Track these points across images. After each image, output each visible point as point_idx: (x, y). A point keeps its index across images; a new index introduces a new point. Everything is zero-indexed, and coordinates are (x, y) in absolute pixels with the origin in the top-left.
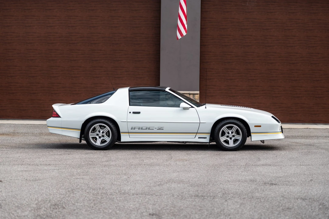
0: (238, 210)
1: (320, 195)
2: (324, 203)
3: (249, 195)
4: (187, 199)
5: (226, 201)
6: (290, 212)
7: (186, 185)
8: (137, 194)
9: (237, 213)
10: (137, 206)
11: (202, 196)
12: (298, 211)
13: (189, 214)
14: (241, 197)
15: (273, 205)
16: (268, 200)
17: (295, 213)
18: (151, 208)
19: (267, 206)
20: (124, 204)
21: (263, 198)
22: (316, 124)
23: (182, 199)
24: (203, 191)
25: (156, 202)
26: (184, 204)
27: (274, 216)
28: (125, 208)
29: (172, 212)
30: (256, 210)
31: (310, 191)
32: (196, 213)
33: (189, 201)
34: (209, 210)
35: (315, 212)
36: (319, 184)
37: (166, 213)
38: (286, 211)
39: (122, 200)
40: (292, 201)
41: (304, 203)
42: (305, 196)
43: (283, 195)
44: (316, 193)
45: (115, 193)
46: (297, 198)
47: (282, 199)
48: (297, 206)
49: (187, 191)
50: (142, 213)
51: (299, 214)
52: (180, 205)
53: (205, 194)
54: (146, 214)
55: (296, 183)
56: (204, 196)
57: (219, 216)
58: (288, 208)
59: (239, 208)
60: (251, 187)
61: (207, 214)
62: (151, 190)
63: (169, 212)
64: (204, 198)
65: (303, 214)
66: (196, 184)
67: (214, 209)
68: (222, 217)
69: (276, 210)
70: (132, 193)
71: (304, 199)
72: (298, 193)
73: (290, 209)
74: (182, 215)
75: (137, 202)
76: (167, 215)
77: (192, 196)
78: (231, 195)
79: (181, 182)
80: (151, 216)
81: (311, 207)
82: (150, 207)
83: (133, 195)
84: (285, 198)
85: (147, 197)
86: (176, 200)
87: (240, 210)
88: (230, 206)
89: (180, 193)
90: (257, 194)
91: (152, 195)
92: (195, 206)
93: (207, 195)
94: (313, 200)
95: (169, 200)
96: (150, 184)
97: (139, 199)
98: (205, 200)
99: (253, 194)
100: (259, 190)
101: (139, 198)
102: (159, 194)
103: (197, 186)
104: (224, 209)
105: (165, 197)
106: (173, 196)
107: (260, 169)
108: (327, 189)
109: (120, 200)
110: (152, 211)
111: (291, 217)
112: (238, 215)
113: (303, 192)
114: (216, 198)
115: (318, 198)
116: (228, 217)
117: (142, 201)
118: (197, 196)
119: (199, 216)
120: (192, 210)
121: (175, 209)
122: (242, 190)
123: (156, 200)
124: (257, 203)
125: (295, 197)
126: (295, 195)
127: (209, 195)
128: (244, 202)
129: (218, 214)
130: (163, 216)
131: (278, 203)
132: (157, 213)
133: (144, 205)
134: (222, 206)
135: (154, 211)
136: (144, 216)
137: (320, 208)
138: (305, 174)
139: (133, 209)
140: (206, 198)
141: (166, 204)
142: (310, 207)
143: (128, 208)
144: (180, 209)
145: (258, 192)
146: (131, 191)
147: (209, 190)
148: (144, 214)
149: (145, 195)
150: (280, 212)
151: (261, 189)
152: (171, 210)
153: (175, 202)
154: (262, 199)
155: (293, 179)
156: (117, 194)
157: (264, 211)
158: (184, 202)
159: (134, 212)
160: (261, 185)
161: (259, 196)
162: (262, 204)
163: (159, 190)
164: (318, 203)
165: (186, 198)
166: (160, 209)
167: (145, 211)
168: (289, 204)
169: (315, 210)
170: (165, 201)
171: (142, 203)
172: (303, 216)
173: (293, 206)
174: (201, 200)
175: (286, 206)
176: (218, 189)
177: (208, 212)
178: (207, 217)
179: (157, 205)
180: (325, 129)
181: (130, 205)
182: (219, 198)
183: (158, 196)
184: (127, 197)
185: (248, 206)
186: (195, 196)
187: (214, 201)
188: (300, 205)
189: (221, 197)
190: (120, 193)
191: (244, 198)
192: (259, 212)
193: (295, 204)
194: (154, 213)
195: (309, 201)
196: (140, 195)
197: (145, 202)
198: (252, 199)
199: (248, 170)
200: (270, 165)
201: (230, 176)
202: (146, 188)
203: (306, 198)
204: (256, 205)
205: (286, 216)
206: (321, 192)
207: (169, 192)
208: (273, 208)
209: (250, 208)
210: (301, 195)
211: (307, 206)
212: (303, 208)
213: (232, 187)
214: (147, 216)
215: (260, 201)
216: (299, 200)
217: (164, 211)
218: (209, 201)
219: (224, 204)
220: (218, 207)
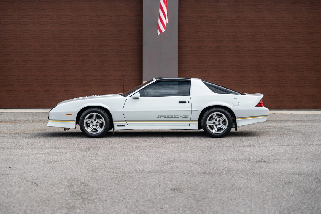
0: (247, 185)
1: (311, 171)
2: (318, 178)
3: (250, 171)
4: (198, 176)
5: (233, 177)
6: (292, 185)
7: (191, 164)
8: (152, 172)
9: (246, 187)
10: (157, 183)
11: (210, 173)
12: (299, 184)
13: (205, 188)
14: (244, 173)
15: (275, 180)
16: (268, 176)
17: (298, 187)
18: (170, 184)
19: (270, 181)
20: (145, 181)
21: (264, 174)
22: (281, 110)
23: (193, 175)
24: (208, 169)
25: (172, 179)
26: (197, 180)
27: (280, 189)
28: (147, 184)
29: (190, 187)
30: (262, 184)
31: (301, 167)
32: (211, 188)
33: (200, 177)
34: (222, 185)
35: (314, 185)
36: (306, 161)
37: (185, 188)
38: (289, 185)
39: (141, 177)
40: (290, 176)
41: (301, 177)
42: (299, 172)
43: (279, 171)
44: (307, 169)
45: (132, 172)
46: (293, 173)
47: (280, 174)
48: (296, 180)
49: (194, 169)
50: (165, 188)
51: (301, 187)
52: (194, 181)
53: (211, 171)
54: (168, 190)
55: (285, 160)
56: (212, 173)
57: (233, 190)
58: (289, 182)
59: (246, 182)
60: (248, 165)
61: (221, 188)
62: (162, 168)
63: (188, 187)
64: (212, 175)
65: (304, 187)
66: (199, 163)
67: (225, 184)
68: (236, 191)
69: (280, 184)
70: (147, 172)
71: (299, 175)
72: (292, 170)
73: (291, 183)
74: (200, 190)
75: (155, 179)
76: (186, 190)
77: (201, 173)
78: (234, 171)
79: (184, 161)
80: (174, 191)
81: (309, 181)
82: (169, 182)
83: (149, 173)
84: (282, 173)
85: (161, 174)
86: (188, 177)
87: (249, 185)
88: (238, 181)
89: (189, 171)
90: (257, 171)
91: (165, 173)
92: (207, 181)
93: (214, 172)
94: (307, 175)
95: (182, 177)
96: (158, 163)
97: (156, 177)
98: (214, 176)
99: (253, 170)
100: (257, 167)
101: (155, 175)
102: (171, 172)
103: (201, 164)
104: (234, 184)
105: (178, 174)
106: (184, 173)
107: (248, 149)
108: (314, 165)
109: (139, 177)
110: (172, 187)
111: (295, 190)
112: (249, 189)
113: (296, 168)
114: (223, 175)
115: (311, 173)
116: (241, 191)
117: (158, 178)
118: (205, 173)
119: (215, 190)
120: (207, 185)
121: (191, 184)
122: (242, 167)
123: (171, 177)
124: (260, 178)
125: (290, 172)
126: (290, 171)
127: (215, 172)
128: (249, 177)
129: (231, 188)
130: (184, 191)
131: (278, 178)
132: (178, 188)
133: (163, 182)
134: (231, 181)
135: (173, 186)
136: (166, 191)
137: (316, 182)
138: (289, 153)
139: (154, 185)
140: (213, 175)
141: (181, 181)
142: (307, 181)
143: (150, 184)
144: (196, 184)
145: (257, 169)
146: (145, 169)
147: (214, 168)
148: (166, 189)
149: (159, 173)
150: (283, 186)
151: (258, 166)
152: (189, 185)
153: (188, 179)
154: (262, 174)
155: (281, 157)
156: (134, 172)
157: (269, 185)
158: (196, 179)
159: (157, 188)
160: (256, 163)
161: (259, 173)
162: (265, 179)
163: (169, 169)
164: (313, 178)
165: (196, 175)
166: (178, 185)
167: (166, 186)
168: (288, 178)
169: (313, 183)
170: (180, 178)
171: (160, 180)
172: (305, 188)
173: (293, 180)
174: (210, 176)
175: (286, 180)
176: (221, 167)
177: (221, 187)
178: (223, 190)
179: (174, 181)
180: (290, 114)
181: (151, 181)
182: (225, 174)
183: (171, 174)
184: (144, 175)
185: (254, 181)
186: (203, 173)
187: (222, 177)
188: (299, 179)
189: (227, 174)
190: (136, 172)
191: (247, 174)
192: (266, 185)
193: (293, 178)
194: (174, 188)
195: (305, 176)
196: (155, 173)
197: (163, 179)
198: (255, 175)
199: (238, 151)
200: (255, 146)
201: (225, 155)
202: (157, 167)
203: (301, 173)
204: (260, 180)
205: (290, 189)
206: (311, 168)
207: (179, 170)
208: (276, 182)
209: (256, 182)
210: (295, 171)
211: (304, 180)
212: (302, 182)
213: (232, 165)
214: (169, 190)
215: (262, 176)
216: (295, 175)
217: (182, 186)
218: (217, 177)
219: (233, 180)
220: (228, 182)
